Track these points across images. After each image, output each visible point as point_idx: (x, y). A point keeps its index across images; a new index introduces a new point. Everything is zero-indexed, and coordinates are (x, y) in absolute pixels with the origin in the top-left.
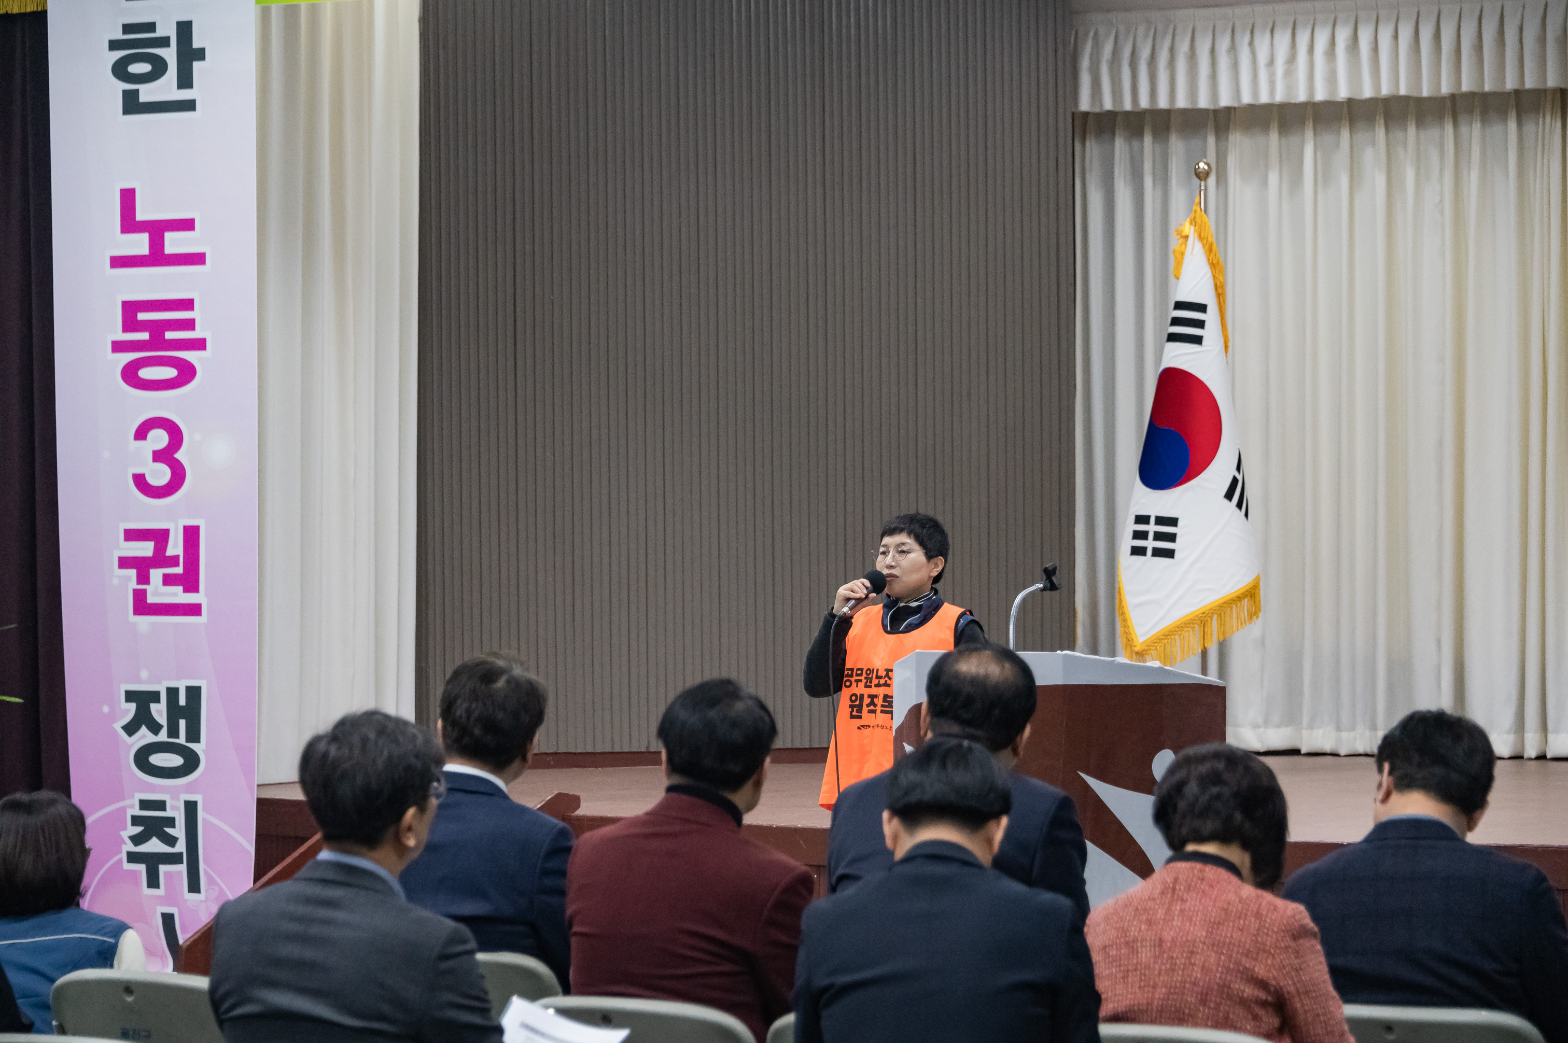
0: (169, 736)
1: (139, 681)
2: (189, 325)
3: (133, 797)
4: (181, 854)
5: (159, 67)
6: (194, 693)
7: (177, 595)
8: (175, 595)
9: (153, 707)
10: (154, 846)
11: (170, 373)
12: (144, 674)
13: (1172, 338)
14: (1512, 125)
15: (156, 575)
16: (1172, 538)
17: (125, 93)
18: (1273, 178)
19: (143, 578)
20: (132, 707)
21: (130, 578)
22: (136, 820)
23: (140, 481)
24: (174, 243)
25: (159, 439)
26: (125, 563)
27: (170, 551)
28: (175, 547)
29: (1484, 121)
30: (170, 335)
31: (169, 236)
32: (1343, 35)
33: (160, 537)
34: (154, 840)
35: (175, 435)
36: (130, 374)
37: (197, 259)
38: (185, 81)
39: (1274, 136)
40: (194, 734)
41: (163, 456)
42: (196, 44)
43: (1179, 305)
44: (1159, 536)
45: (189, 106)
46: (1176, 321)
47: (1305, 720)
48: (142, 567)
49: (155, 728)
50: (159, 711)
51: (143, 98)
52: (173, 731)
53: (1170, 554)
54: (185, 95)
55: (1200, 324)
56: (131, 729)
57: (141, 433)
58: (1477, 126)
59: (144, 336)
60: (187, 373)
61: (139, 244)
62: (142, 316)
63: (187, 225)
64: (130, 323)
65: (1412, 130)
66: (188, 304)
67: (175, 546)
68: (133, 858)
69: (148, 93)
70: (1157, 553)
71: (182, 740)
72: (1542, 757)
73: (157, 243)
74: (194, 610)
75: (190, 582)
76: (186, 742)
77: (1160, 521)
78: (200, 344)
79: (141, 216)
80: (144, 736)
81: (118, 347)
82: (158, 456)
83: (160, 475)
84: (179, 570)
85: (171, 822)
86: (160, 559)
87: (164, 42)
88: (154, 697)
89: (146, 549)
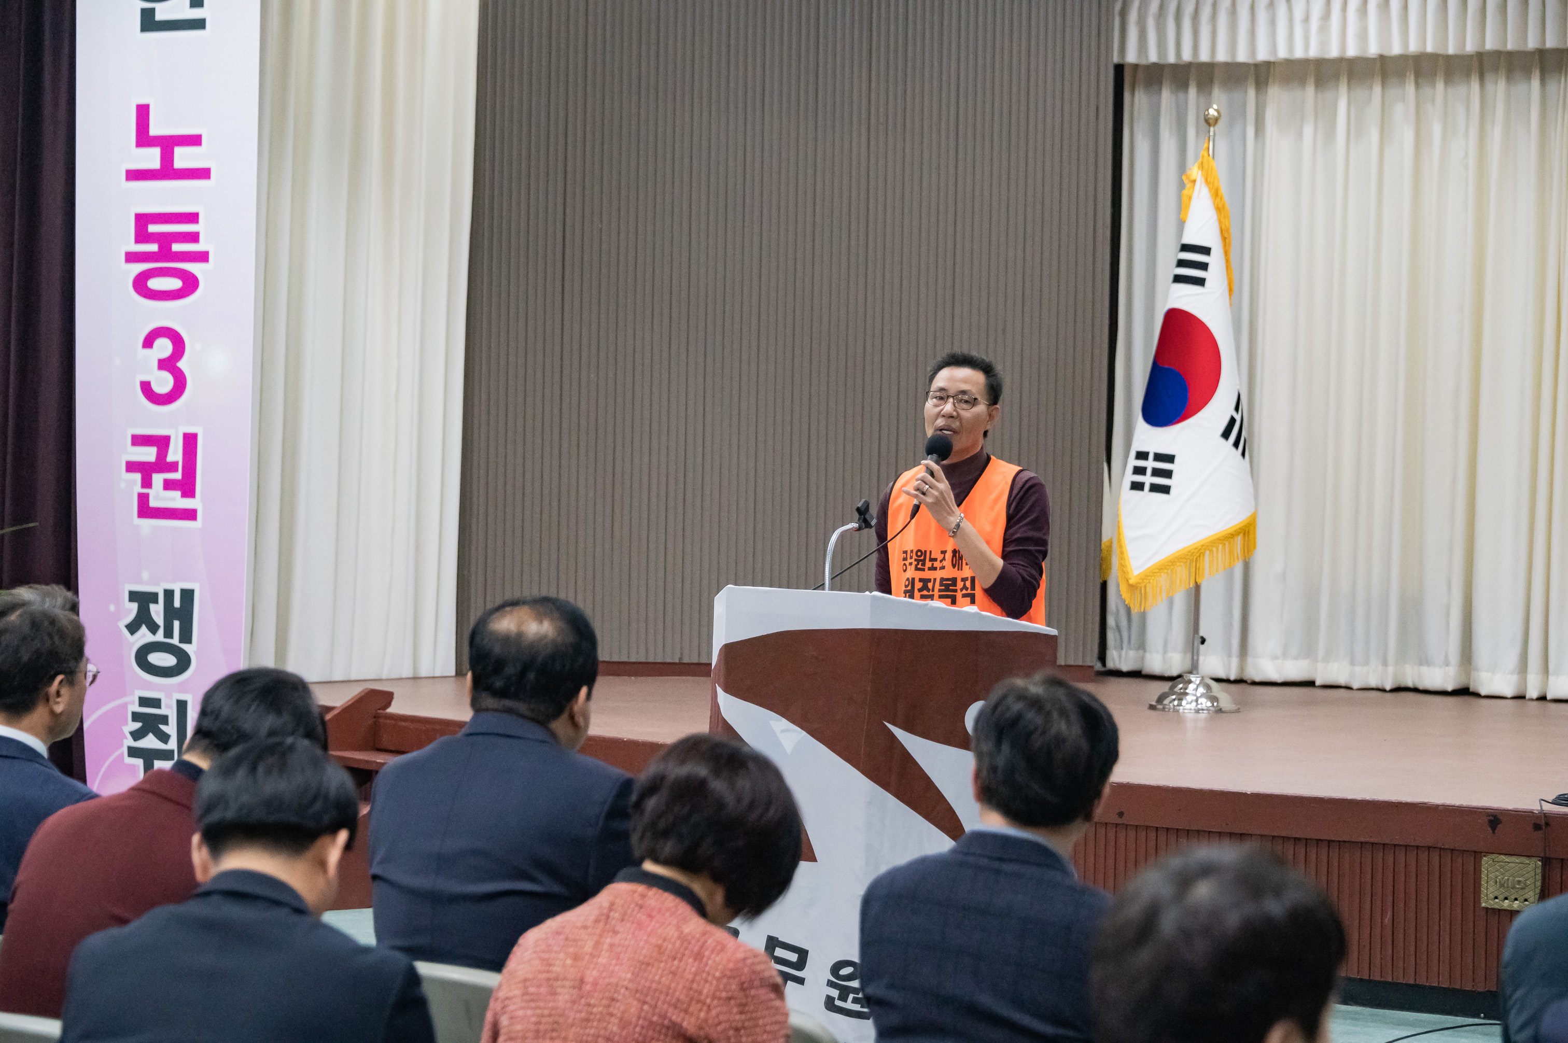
0: (166, 636)
1: (140, 582)
2: (194, 237)
3: (133, 693)
4: (173, 751)
6: (188, 595)
7: (175, 500)
8: (173, 499)
9: (153, 607)
10: (150, 742)
11: (174, 284)
12: (145, 575)
13: (1178, 279)
14: (1536, 83)
15: (158, 479)
16: (1168, 474)
17: (144, 11)
18: (1308, 130)
19: (147, 483)
20: (135, 606)
21: (134, 482)
22: (136, 717)
23: (146, 388)
24: (183, 158)
25: (164, 347)
26: (132, 467)
27: (170, 458)
28: (175, 454)
29: (1509, 79)
30: (177, 247)
31: (179, 151)
33: (162, 443)
34: (151, 736)
35: (179, 344)
36: (140, 284)
37: (203, 174)
39: (1310, 90)
40: (186, 637)
41: (167, 364)
43: (1185, 248)
44: (1157, 472)
45: (199, 24)
46: (1181, 263)
47: (1321, 653)
48: (146, 471)
49: (153, 628)
50: (157, 611)
51: (159, 17)
52: (169, 633)
53: (1165, 490)
54: (196, 14)
55: (1204, 266)
56: (133, 628)
57: (148, 342)
58: (1502, 84)
59: (153, 247)
60: (190, 284)
61: (151, 158)
62: (153, 228)
63: (195, 140)
64: (142, 236)
65: (1440, 86)
66: (193, 218)
67: (175, 452)
68: (134, 752)
69: (162, 11)
70: (1155, 488)
71: (175, 641)
72: (1543, 698)
73: (167, 158)
74: (190, 515)
75: (187, 487)
76: (180, 642)
77: (1159, 457)
78: (203, 257)
79: (154, 131)
80: (144, 636)
81: (131, 257)
82: (163, 364)
83: (163, 383)
84: (177, 476)
85: (164, 719)
86: (162, 465)
88: (153, 597)
89: (149, 454)
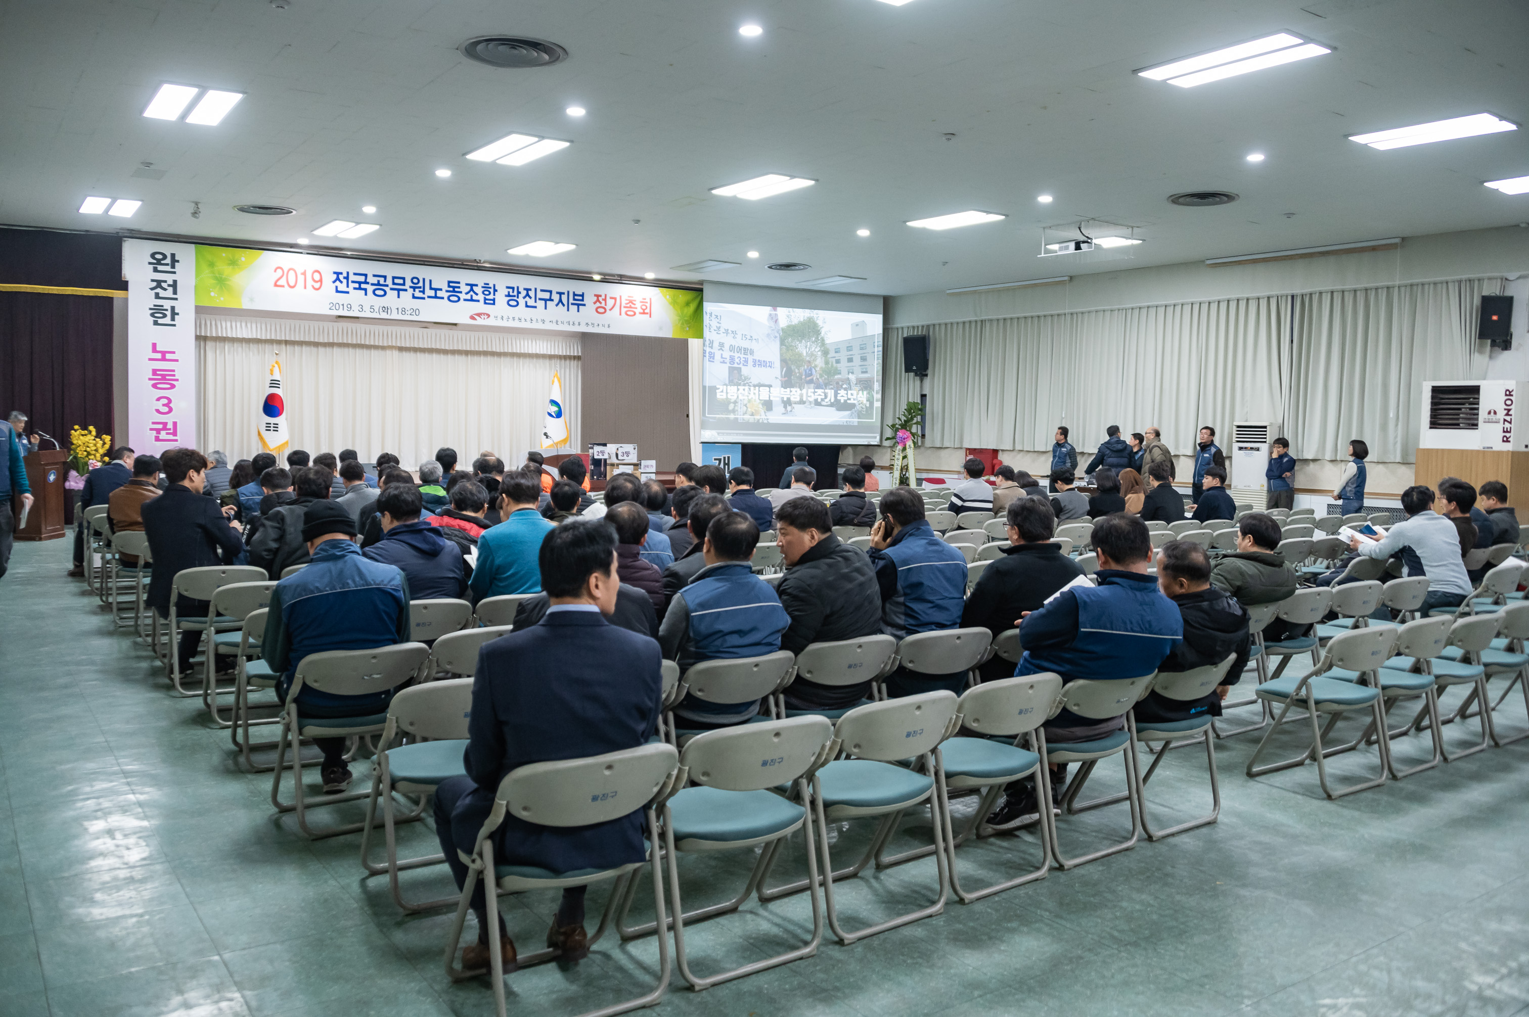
2: (174, 375)
5: (165, 316)
7: (171, 437)
11: (168, 386)
15: (163, 433)
17: (154, 320)
21: (154, 433)
23: (158, 411)
24: (168, 356)
25: (165, 401)
26: (151, 429)
27: (168, 427)
28: (170, 426)
30: (167, 377)
32: (243, 324)
33: (165, 424)
35: (170, 401)
36: (154, 386)
37: (177, 361)
38: (173, 319)
41: (166, 405)
42: (176, 311)
44: (274, 427)
45: (174, 325)
48: (158, 431)
54: (173, 323)
57: (158, 399)
59: (159, 377)
60: (173, 386)
61: (159, 356)
62: (158, 372)
63: (174, 353)
64: (154, 374)
66: (174, 371)
69: (160, 321)
73: (163, 356)
74: (176, 440)
75: (175, 434)
77: (274, 424)
78: (177, 380)
79: (158, 349)
81: (150, 379)
82: (164, 405)
83: (166, 409)
84: (172, 431)
86: (165, 428)
87: (167, 310)
89: (160, 426)
